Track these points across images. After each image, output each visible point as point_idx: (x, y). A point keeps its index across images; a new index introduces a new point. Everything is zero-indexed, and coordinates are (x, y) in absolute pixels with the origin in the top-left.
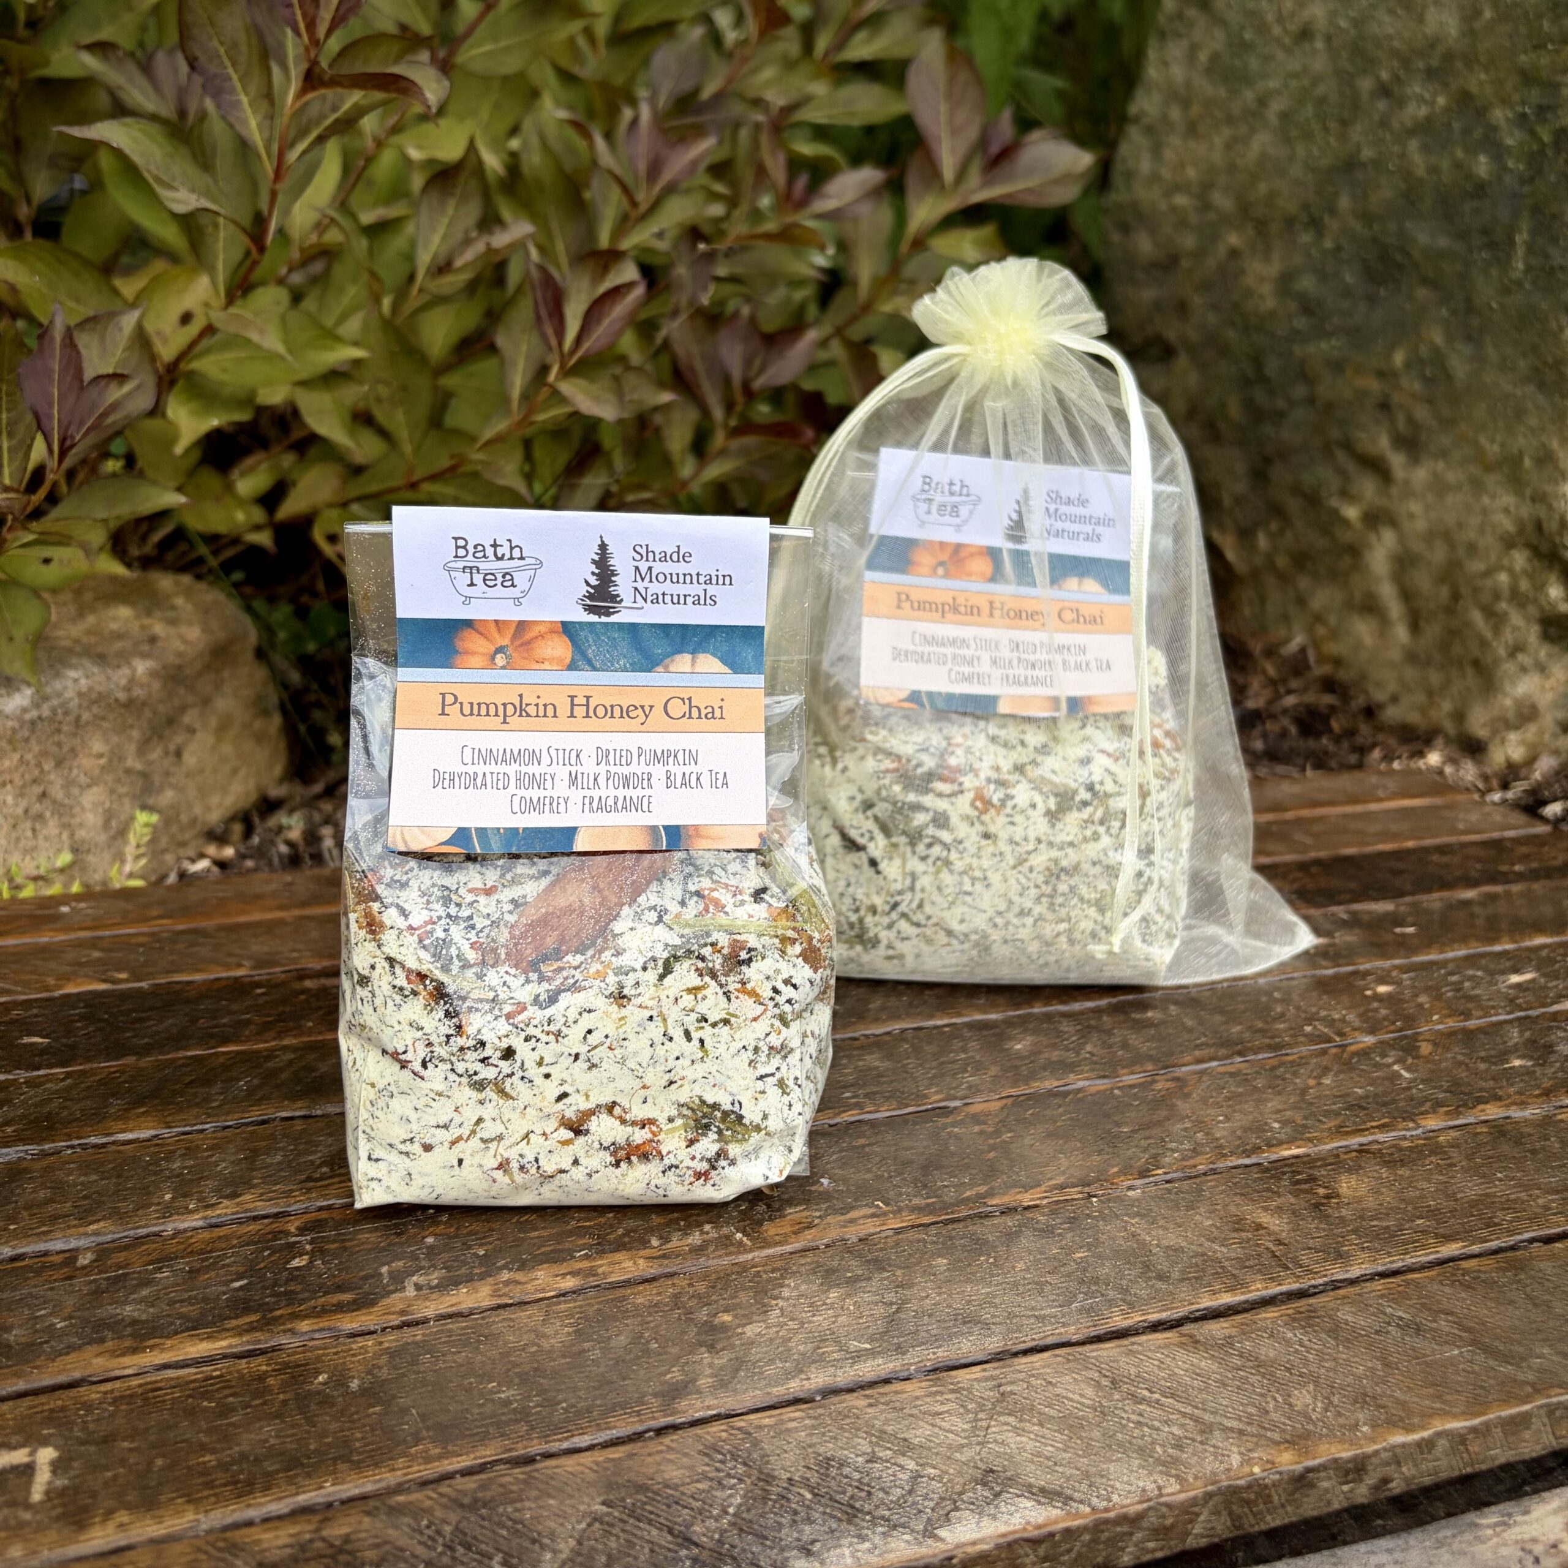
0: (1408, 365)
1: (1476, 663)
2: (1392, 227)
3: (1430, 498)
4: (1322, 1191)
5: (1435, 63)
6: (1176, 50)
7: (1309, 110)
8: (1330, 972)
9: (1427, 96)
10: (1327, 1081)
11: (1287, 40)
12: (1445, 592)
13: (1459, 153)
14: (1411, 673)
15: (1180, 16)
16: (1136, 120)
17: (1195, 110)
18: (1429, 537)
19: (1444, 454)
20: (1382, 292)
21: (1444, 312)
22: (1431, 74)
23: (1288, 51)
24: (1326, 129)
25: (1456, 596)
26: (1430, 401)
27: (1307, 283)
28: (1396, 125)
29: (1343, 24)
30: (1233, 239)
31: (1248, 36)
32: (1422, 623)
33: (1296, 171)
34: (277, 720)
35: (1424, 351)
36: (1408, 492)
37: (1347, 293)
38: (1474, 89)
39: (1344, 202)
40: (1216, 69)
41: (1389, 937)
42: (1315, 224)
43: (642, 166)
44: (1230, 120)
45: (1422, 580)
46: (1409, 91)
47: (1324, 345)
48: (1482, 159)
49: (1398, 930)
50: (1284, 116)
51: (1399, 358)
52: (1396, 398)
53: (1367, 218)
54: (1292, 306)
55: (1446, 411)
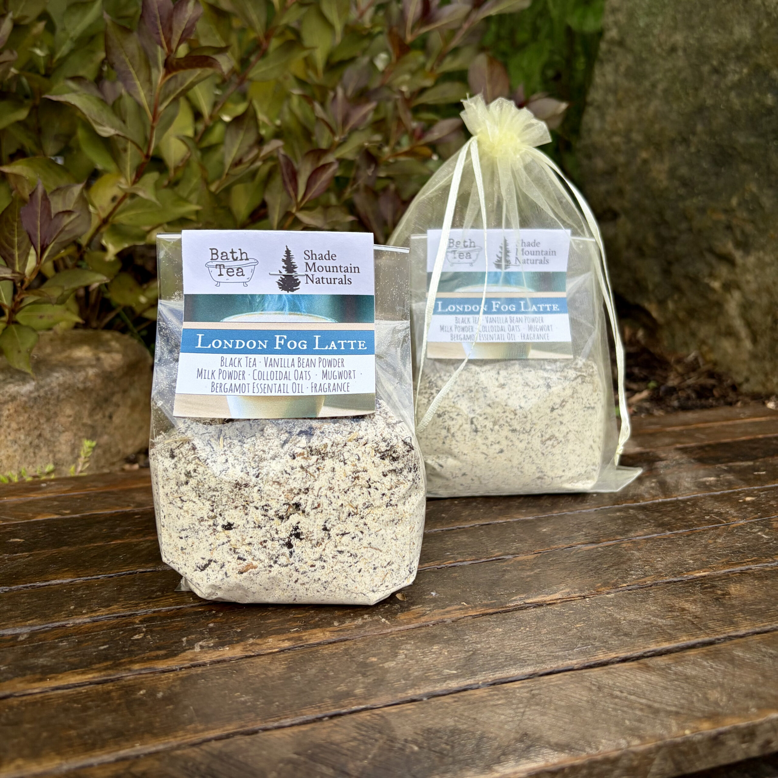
0: (739, 204)
2: (725, 136)
3: (757, 271)
4: (719, 592)
5: (740, 52)
6: (608, 68)
7: (678, 85)
9: (738, 69)
10: (719, 541)
11: (664, 54)
12: (769, 319)
13: (757, 95)
14: (754, 365)
15: (609, 51)
16: (591, 104)
17: (621, 94)
18: (758, 292)
19: (763, 248)
20: (723, 170)
21: (756, 175)
22: (738, 58)
23: (664, 59)
24: (687, 94)
26: (753, 222)
27: (684, 171)
28: (723, 86)
29: (692, 41)
30: (644, 155)
31: (644, 55)
32: (758, 338)
33: (674, 116)
35: (747, 196)
36: (746, 270)
37: (705, 172)
38: (761, 61)
39: (699, 128)
40: (630, 74)
41: (751, 476)
42: (685, 141)
43: (340, 118)
44: (638, 97)
45: (756, 315)
46: (728, 69)
47: (694, 200)
48: (769, 96)
49: (756, 473)
50: (666, 91)
51: (734, 201)
52: (734, 222)
53: (712, 133)
54: (677, 183)
55: (762, 226)
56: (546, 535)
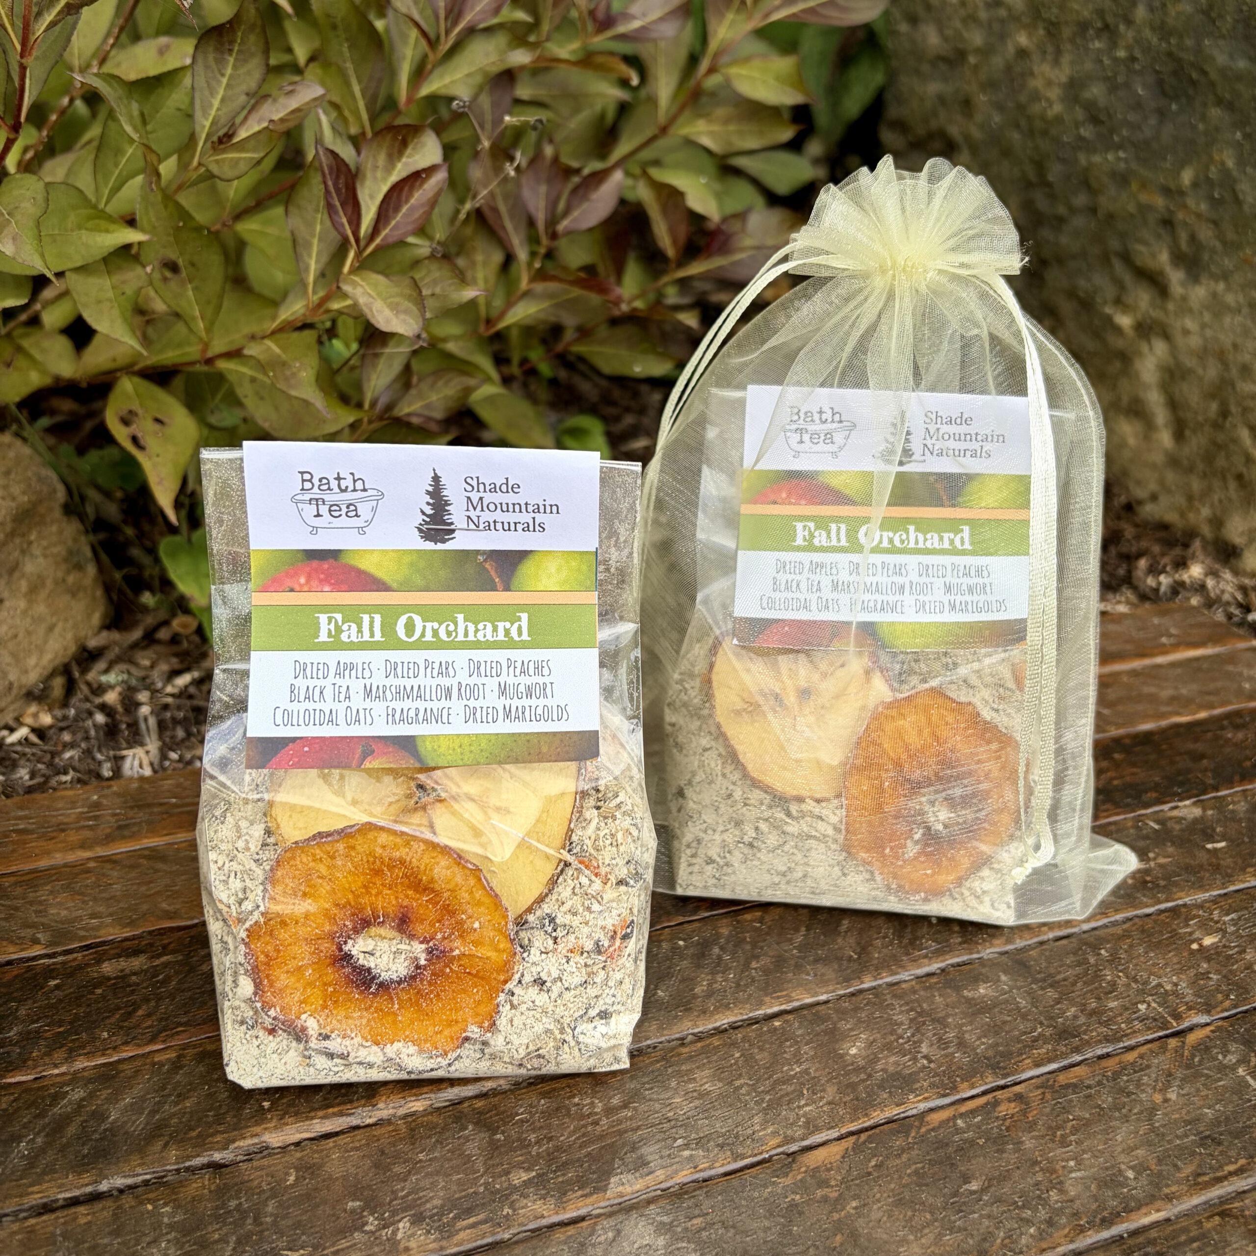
0: (1195, 185)
1: (1239, 477)
2: (1189, 42)
3: (1207, 317)
10: (1173, 1096)
12: (1214, 407)
14: (1170, 476)
18: (1202, 354)
19: (1225, 276)
20: (1174, 107)
21: (1238, 135)
25: (1225, 413)
26: (1216, 223)
27: (1096, 91)
30: (1023, 39)
32: (1187, 433)
35: (1213, 172)
36: (1184, 308)
37: (1138, 106)
39: (1141, 13)
41: (1203, 858)
42: (1109, 31)
45: (1191, 394)
47: (1110, 157)
49: (1209, 846)
51: (1187, 177)
52: (1180, 216)
53: (1164, 31)
54: (1080, 113)
55: (1230, 235)
56: (858, 1070)
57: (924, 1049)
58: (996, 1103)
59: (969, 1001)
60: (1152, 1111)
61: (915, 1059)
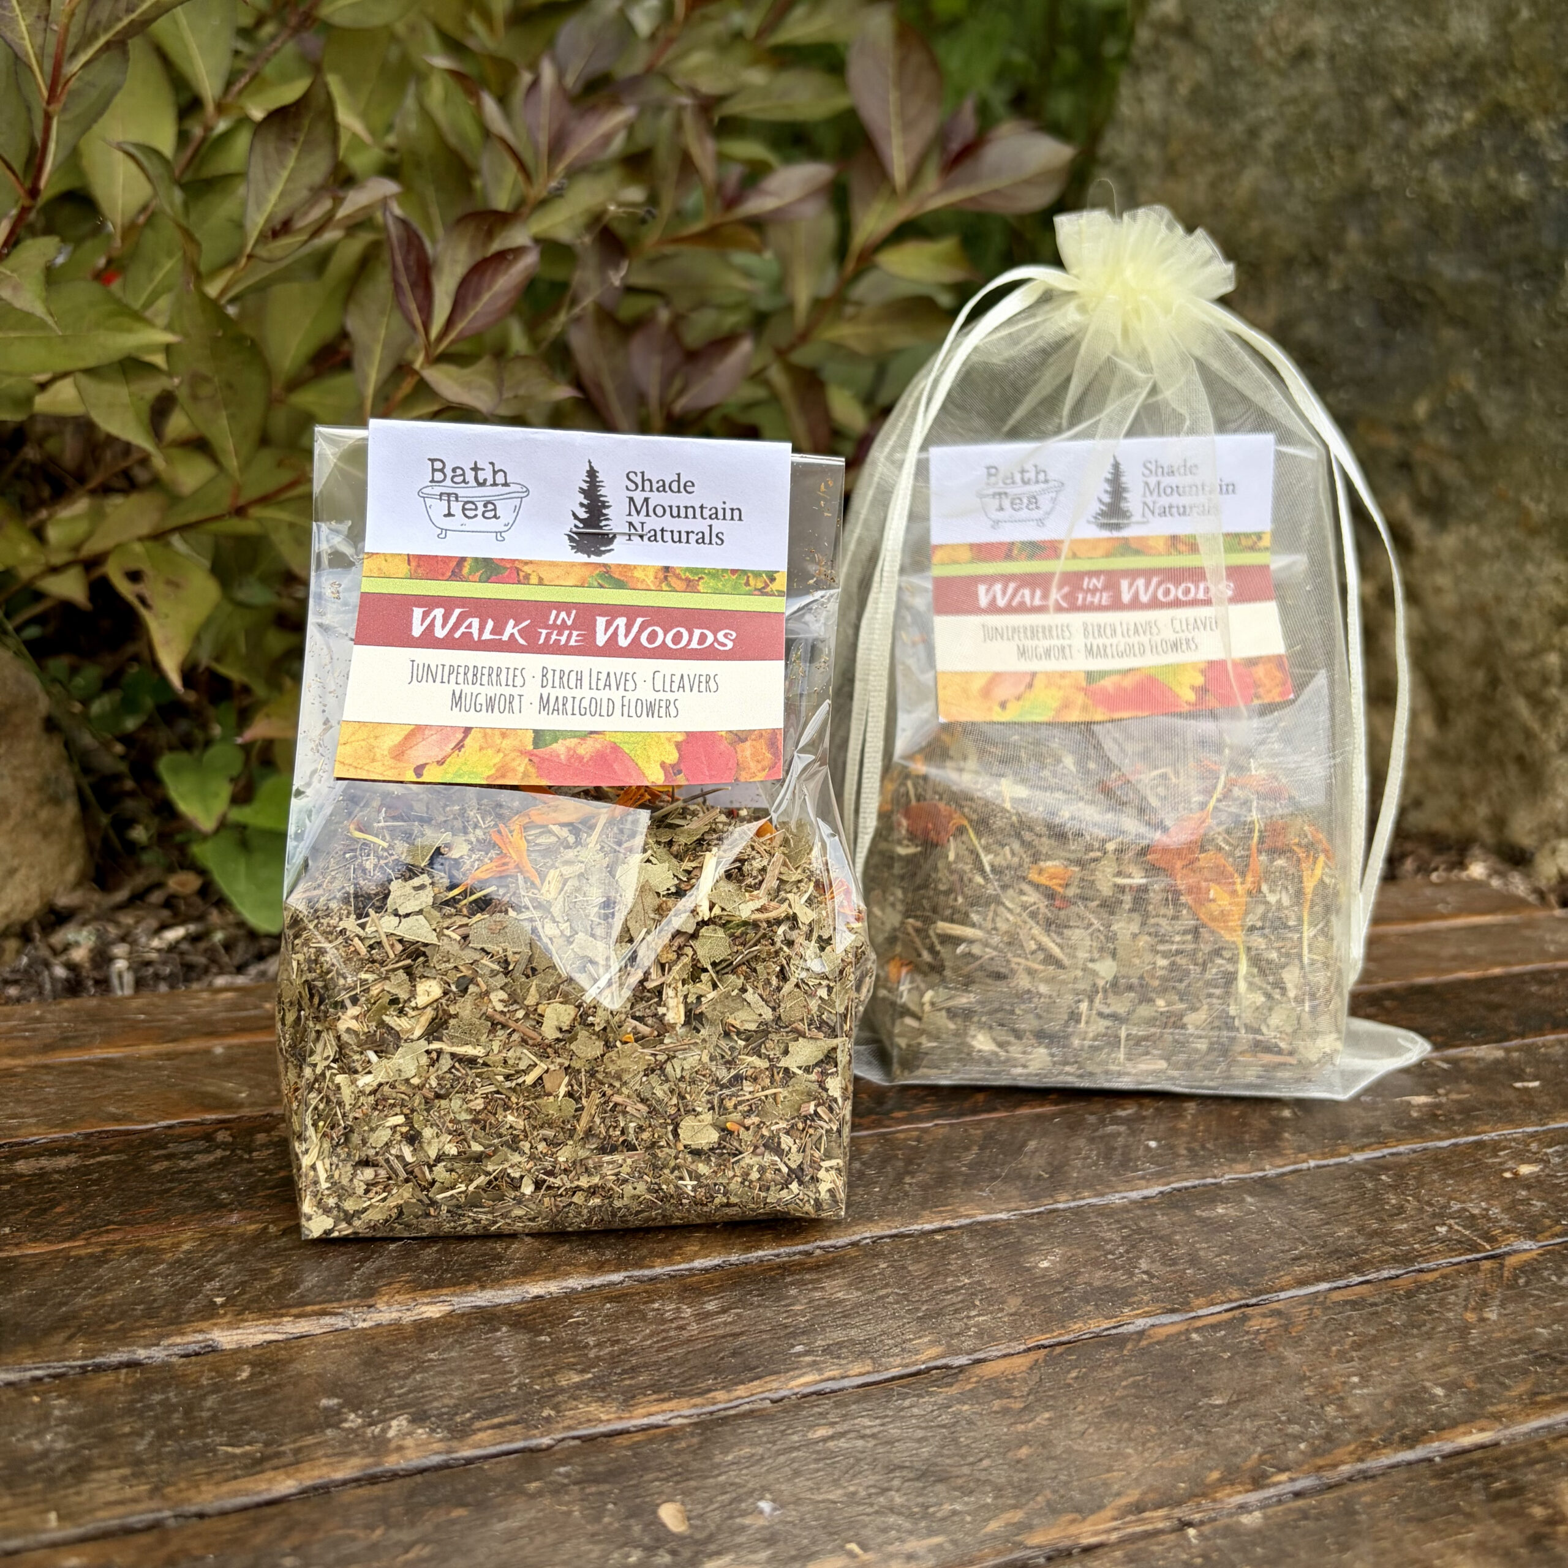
0: (1433, 416)
1: (1520, 759)
2: (1411, 261)
3: (1461, 569)
5: (1460, 74)
6: (1152, 85)
7: (1310, 136)
8: (1445, 1143)
9: (1451, 112)
11: (1282, 63)
12: (1480, 677)
13: (1493, 174)
15: (1156, 47)
16: (1107, 163)
17: (1175, 147)
18: (1460, 614)
19: (1477, 517)
20: (1399, 336)
21: (1476, 354)
22: (1455, 87)
23: (1282, 74)
24: (1330, 158)
25: (1494, 682)
26: (1460, 457)
27: (1308, 330)
28: (1413, 146)
29: (1348, 39)
31: (1235, 62)
32: (1451, 714)
33: (1295, 206)
34: (71, 808)
35: (1452, 400)
36: (1435, 563)
37: (1357, 338)
38: (1510, 99)
39: (1353, 237)
40: (1197, 100)
41: (1511, 1095)
42: (1318, 263)
44: (1216, 156)
45: (1452, 665)
46: (1429, 108)
48: (1521, 178)
49: (1518, 1085)
50: (1280, 147)
51: (1421, 409)
52: (1418, 455)
53: (1380, 253)
55: (1479, 468)
56: (1052, 1283)
57: (1144, 1264)
58: (1245, 1318)
59: (1202, 1221)
60: (1464, 1331)
61: (1132, 1275)
